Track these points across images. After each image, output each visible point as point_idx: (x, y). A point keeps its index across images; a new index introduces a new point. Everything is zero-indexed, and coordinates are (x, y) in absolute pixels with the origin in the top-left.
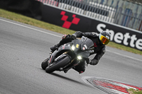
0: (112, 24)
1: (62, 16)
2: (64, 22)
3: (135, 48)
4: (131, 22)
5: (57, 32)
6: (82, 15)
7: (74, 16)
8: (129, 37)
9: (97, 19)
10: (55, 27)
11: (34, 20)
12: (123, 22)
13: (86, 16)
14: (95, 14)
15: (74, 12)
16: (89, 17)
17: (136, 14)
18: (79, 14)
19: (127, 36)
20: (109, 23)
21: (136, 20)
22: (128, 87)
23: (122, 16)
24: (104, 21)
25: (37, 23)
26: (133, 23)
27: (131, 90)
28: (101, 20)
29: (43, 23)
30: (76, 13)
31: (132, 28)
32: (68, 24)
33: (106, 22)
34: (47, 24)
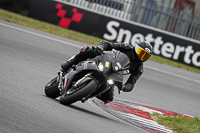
0: (128, 21)
1: (57, 10)
2: (60, 18)
3: (161, 55)
4: (155, 18)
5: (51, 32)
6: (86, 8)
7: (74, 10)
8: (152, 40)
9: (107, 15)
10: (48, 25)
11: (18, 16)
12: (143, 19)
13: (92, 10)
14: (105, 7)
15: (74, 5)
16: (96, 11)
17: (162, 8)
18: (82, 7)
19: (149, 38)
20: (124, 20)
21: (162, 16)
22: (150, 111)
23: (142, 10)
24: (117, 18)
25: (23, 21)
26: (158, 19)
27: (155, 114)
28: (113, 17)
29: (31, 20)
30: (78, 6)
31: (156, 27)
32: (67, 21)
33: (120, 19)
34: (37, 21)
